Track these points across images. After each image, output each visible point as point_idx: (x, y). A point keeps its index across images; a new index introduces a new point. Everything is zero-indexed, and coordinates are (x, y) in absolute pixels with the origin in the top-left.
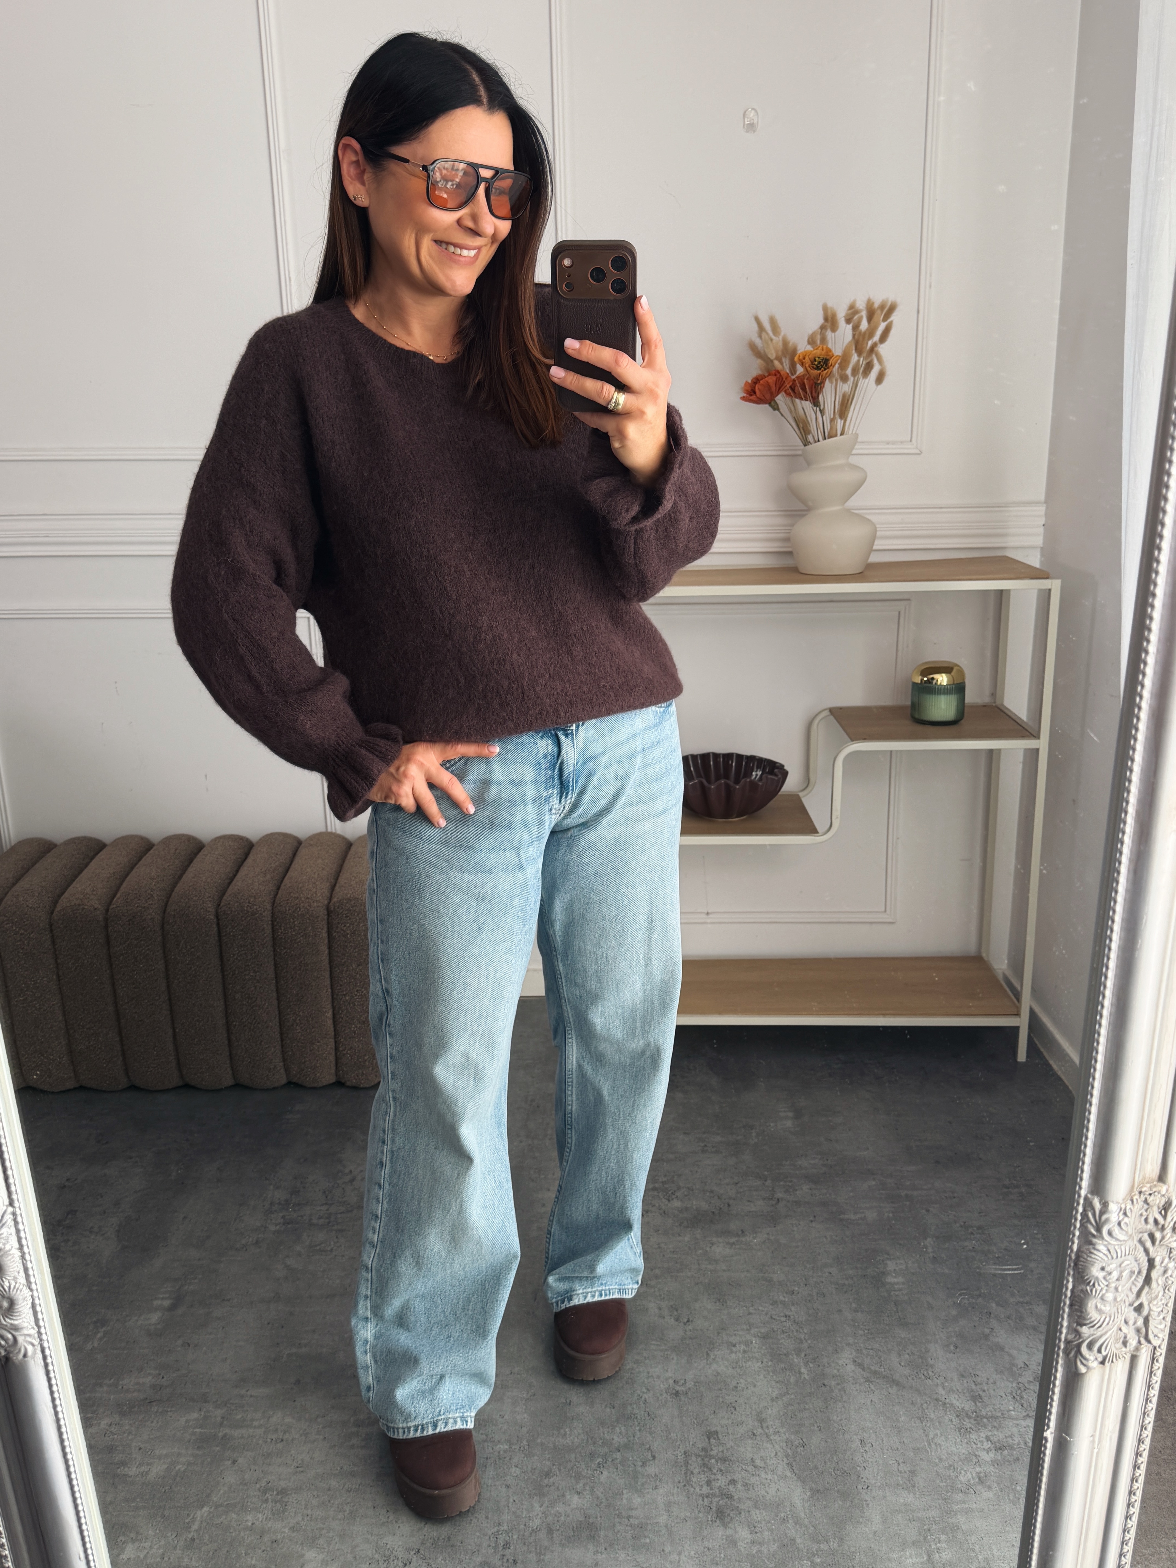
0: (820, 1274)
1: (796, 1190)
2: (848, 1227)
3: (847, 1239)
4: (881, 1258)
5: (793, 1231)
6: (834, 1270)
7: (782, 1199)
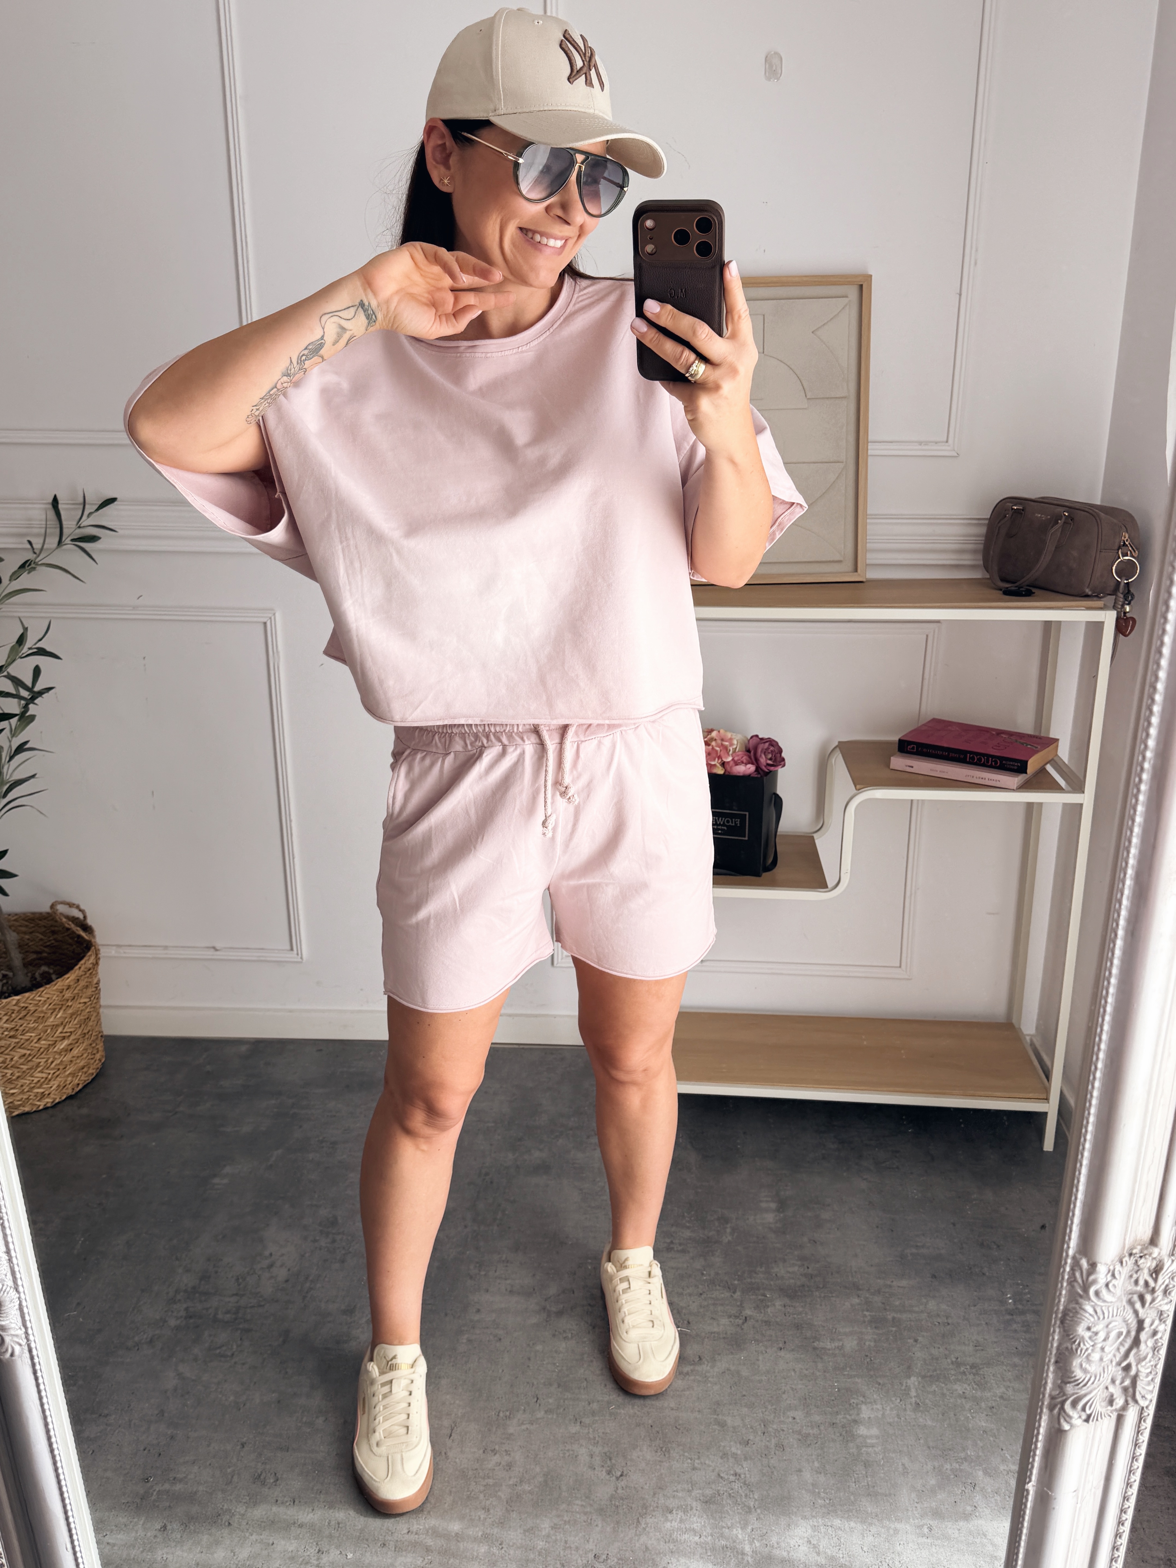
0: (782, 1419)
1: (768, 1307)
2: (822, 1358)
3: (818, 1374)
4: (855, 1402)
5: (758, 1360)
6: (799, 1414)
7: (751, 1317)
